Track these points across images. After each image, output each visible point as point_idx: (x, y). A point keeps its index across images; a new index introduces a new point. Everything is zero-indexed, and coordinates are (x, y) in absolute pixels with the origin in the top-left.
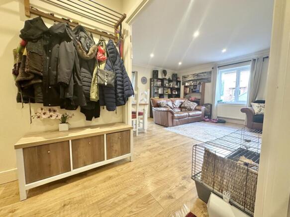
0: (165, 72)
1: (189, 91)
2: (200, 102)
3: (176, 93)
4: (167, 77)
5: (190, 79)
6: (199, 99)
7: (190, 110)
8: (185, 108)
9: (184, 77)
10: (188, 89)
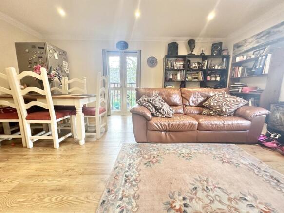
0: (191, 44)
1: (242, 74)
2: (262, 98)
3: (218, 79)
4: (196, 52)
5: (250, 47)
6: (261, 91)
7: (220, 114)
8: (210, 108)
9: (237, 46)
10: (240, 69)
